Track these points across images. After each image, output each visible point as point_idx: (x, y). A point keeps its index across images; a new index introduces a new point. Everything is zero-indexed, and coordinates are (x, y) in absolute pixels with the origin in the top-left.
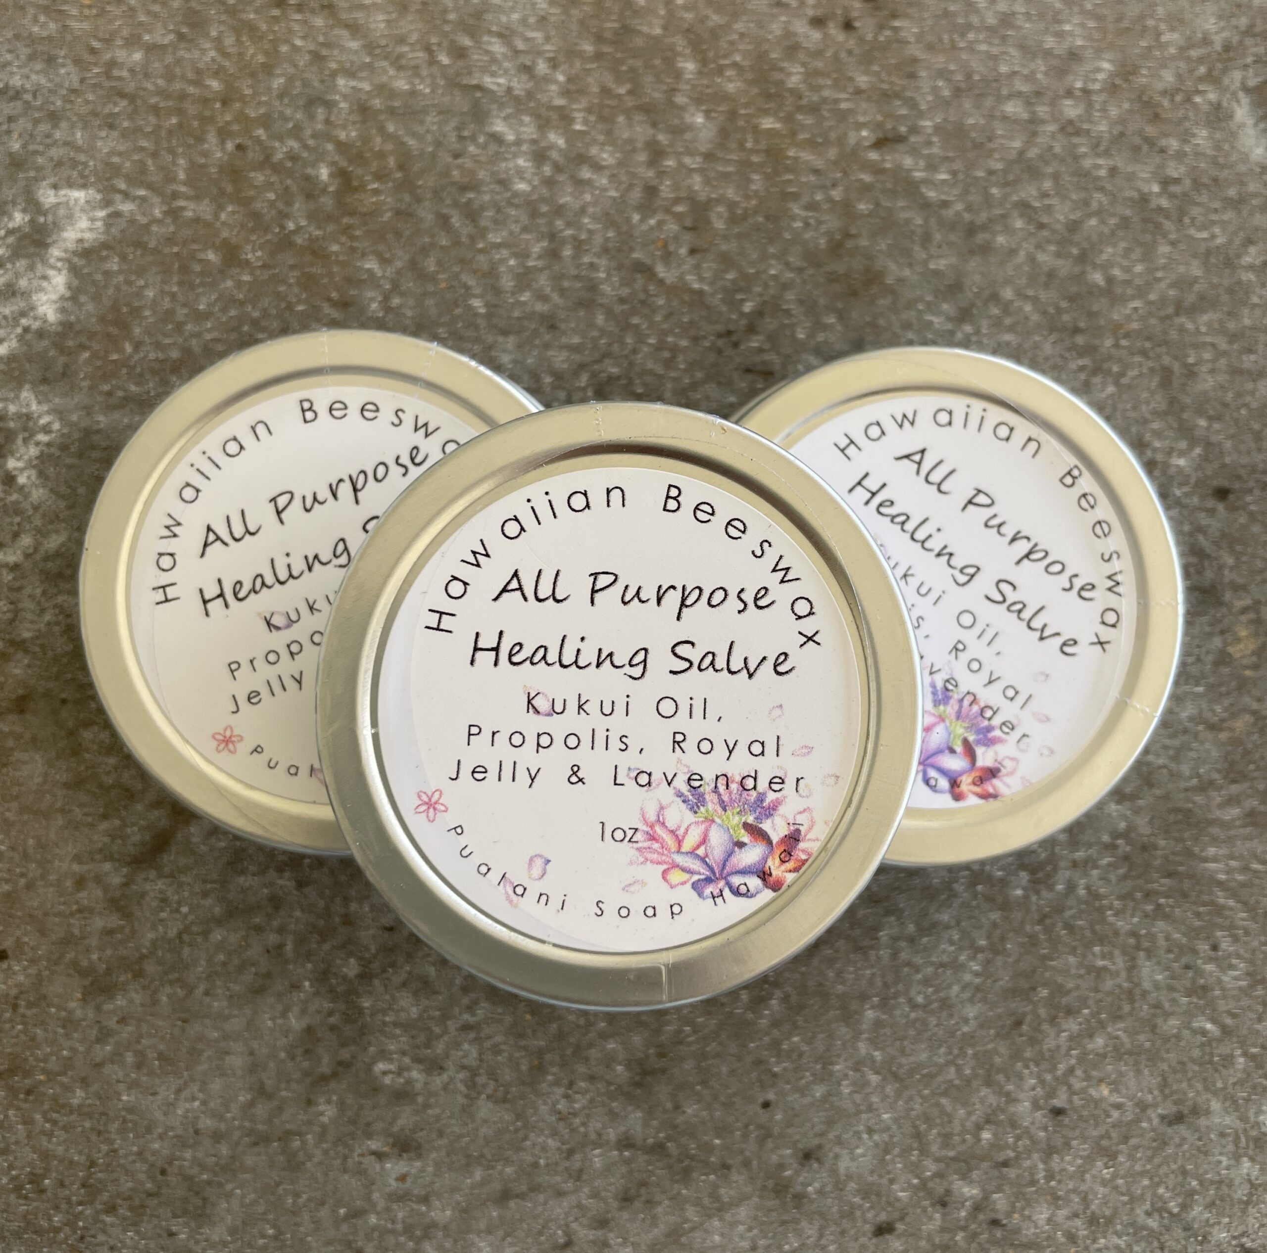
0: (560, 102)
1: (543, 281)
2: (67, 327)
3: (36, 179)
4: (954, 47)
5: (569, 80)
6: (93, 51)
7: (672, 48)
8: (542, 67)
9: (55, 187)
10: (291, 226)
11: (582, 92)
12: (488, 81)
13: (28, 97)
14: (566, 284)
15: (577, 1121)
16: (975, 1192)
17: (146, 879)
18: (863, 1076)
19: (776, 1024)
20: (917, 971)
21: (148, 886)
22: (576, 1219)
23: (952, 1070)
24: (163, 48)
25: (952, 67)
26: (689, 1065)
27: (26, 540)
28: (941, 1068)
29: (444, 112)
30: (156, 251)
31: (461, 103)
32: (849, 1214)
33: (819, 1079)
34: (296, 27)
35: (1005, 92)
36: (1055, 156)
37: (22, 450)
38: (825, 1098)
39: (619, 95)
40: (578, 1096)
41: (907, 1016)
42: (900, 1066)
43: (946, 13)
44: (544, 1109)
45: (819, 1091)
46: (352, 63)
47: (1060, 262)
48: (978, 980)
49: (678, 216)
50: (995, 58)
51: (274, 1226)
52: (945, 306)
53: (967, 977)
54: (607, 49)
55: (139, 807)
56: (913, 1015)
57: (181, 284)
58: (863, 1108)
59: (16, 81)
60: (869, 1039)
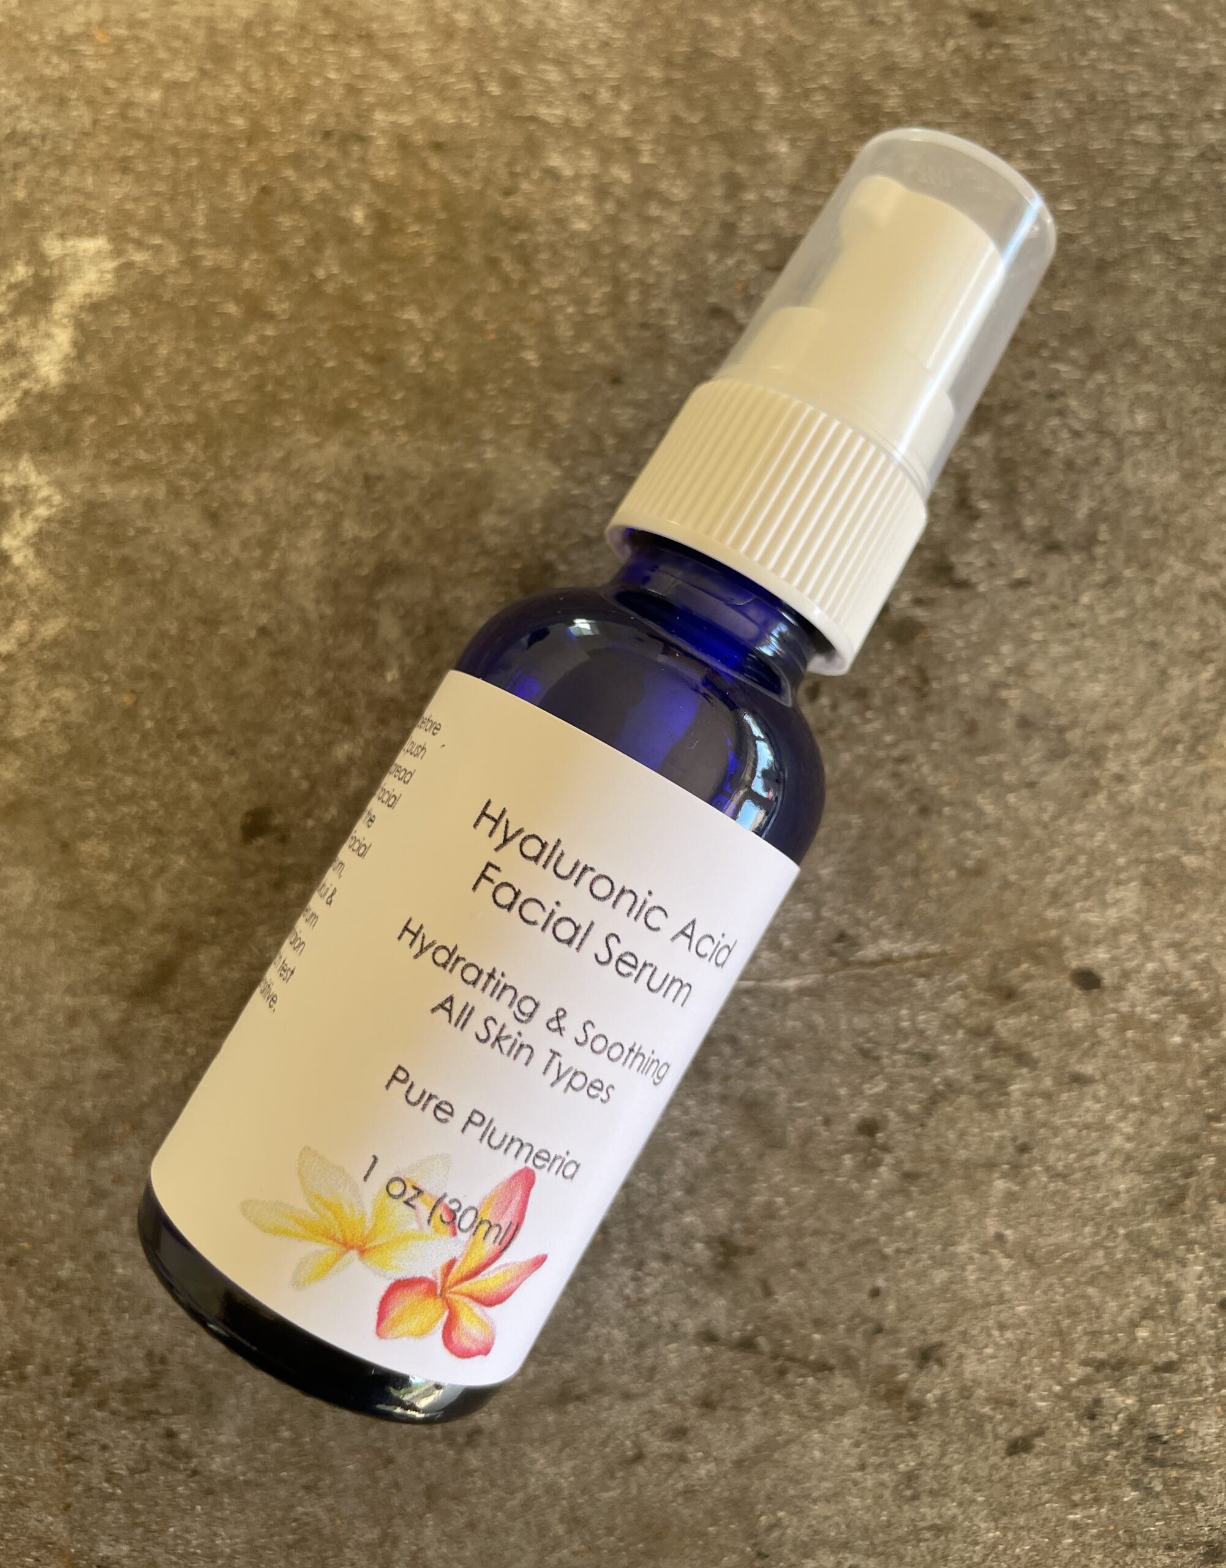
0: (624, 133)
1: (606, 329)
2: (71, 390)
3: (43, 230)
4: (1074, 66)
5: (636, 109)
6: (107, 91)
7: (751, 72)
8: (604, 96)
9: (62, 236)
10: (321, 273)
11: (649, 121)
12: (543, 112)
13: (35, 142)
14: (633, 333)
15: (648, 1309)
16: (1129, 1401)
17: (149, 1015)
18: (993, 1258)
19: (884, 1195)
20: (1055, 1135)
21: (150, 1024)
22: (648, 1428)
23: (1101, 1253)
24: (185, 85)
25: (1072, 87)
26: (783, 1243)
27: (21, 627)
28: (1088, 1251)
29: (494, 146)
30: (171, 304)
31: (513, 136)
32: (977, 1425)
33: (939, 1263)
34: (331, 60)
35: (1134, 114)
36: (1197, 185)
37: (19, 526)
38: (946, 1287)
39: (692, 126)
40: (649, 1279)
41: (1045, 1187)
42: (1038, 1247)
43: (1063, 30)
44: (609, 1294)
45: (940, 1276)
46: (392, 95)
47: (1206, 302)
48: (1129, 1146)
49: (761, 256)
50: (1122, 77)
51: (291, 1428)
52: (1074, 353)
53: (1117, 1141)
54: (678, 75)
55: (142, 932)
56: (1052, 1187)
57: (197, 340)
58: (992, 1299)
59: (25, 125)
60: (999, 1215)
